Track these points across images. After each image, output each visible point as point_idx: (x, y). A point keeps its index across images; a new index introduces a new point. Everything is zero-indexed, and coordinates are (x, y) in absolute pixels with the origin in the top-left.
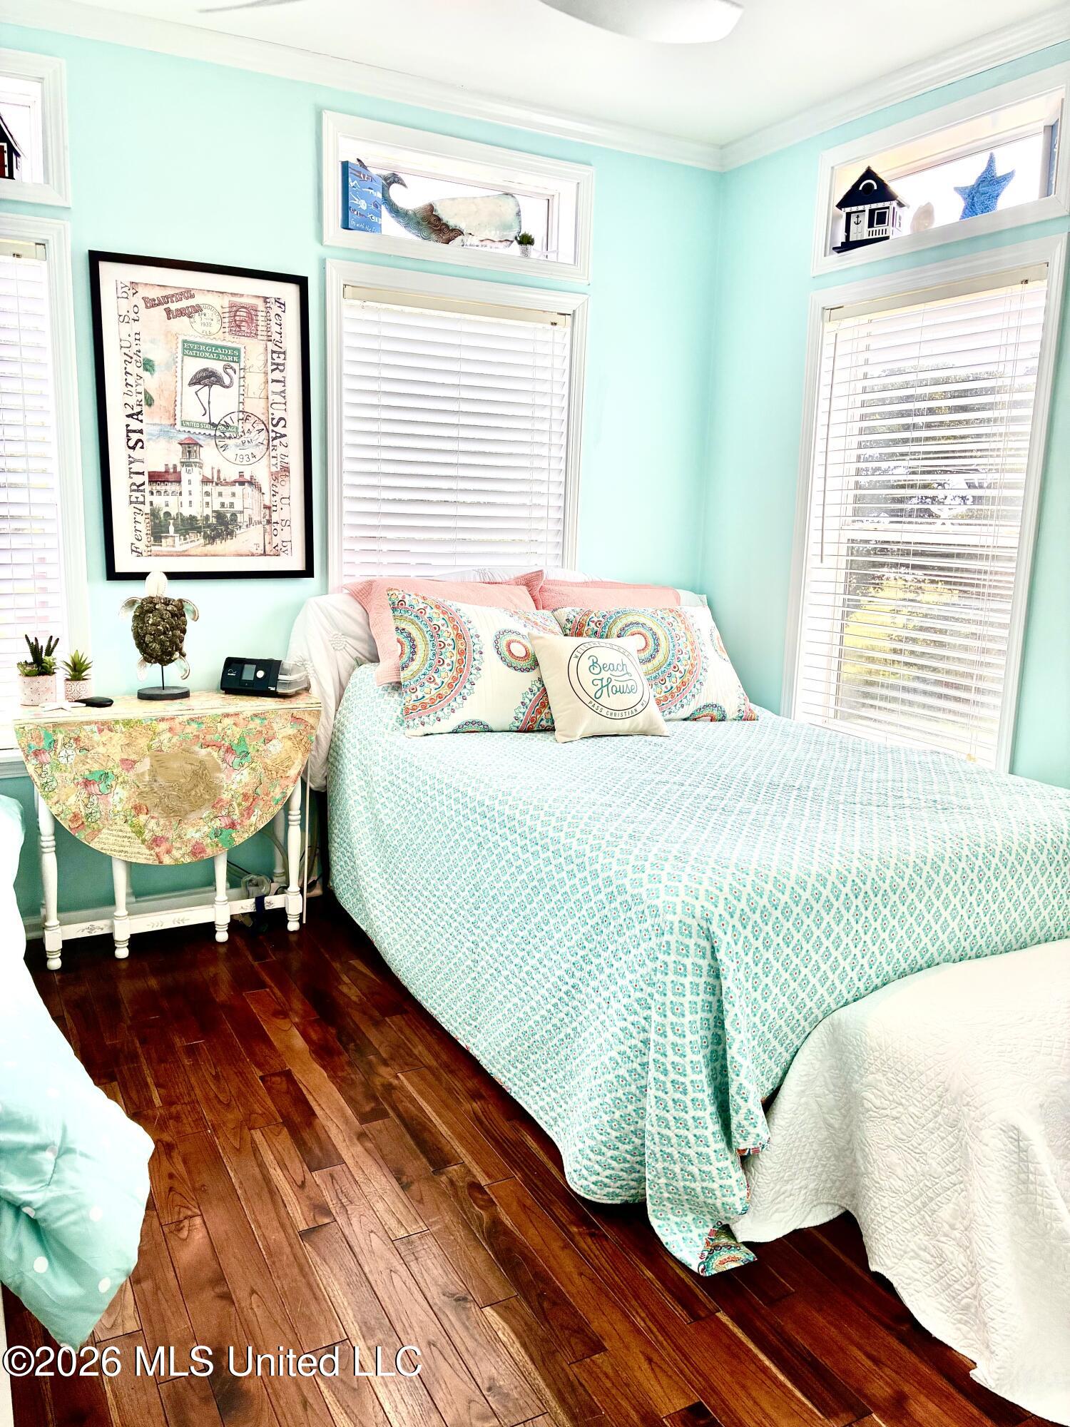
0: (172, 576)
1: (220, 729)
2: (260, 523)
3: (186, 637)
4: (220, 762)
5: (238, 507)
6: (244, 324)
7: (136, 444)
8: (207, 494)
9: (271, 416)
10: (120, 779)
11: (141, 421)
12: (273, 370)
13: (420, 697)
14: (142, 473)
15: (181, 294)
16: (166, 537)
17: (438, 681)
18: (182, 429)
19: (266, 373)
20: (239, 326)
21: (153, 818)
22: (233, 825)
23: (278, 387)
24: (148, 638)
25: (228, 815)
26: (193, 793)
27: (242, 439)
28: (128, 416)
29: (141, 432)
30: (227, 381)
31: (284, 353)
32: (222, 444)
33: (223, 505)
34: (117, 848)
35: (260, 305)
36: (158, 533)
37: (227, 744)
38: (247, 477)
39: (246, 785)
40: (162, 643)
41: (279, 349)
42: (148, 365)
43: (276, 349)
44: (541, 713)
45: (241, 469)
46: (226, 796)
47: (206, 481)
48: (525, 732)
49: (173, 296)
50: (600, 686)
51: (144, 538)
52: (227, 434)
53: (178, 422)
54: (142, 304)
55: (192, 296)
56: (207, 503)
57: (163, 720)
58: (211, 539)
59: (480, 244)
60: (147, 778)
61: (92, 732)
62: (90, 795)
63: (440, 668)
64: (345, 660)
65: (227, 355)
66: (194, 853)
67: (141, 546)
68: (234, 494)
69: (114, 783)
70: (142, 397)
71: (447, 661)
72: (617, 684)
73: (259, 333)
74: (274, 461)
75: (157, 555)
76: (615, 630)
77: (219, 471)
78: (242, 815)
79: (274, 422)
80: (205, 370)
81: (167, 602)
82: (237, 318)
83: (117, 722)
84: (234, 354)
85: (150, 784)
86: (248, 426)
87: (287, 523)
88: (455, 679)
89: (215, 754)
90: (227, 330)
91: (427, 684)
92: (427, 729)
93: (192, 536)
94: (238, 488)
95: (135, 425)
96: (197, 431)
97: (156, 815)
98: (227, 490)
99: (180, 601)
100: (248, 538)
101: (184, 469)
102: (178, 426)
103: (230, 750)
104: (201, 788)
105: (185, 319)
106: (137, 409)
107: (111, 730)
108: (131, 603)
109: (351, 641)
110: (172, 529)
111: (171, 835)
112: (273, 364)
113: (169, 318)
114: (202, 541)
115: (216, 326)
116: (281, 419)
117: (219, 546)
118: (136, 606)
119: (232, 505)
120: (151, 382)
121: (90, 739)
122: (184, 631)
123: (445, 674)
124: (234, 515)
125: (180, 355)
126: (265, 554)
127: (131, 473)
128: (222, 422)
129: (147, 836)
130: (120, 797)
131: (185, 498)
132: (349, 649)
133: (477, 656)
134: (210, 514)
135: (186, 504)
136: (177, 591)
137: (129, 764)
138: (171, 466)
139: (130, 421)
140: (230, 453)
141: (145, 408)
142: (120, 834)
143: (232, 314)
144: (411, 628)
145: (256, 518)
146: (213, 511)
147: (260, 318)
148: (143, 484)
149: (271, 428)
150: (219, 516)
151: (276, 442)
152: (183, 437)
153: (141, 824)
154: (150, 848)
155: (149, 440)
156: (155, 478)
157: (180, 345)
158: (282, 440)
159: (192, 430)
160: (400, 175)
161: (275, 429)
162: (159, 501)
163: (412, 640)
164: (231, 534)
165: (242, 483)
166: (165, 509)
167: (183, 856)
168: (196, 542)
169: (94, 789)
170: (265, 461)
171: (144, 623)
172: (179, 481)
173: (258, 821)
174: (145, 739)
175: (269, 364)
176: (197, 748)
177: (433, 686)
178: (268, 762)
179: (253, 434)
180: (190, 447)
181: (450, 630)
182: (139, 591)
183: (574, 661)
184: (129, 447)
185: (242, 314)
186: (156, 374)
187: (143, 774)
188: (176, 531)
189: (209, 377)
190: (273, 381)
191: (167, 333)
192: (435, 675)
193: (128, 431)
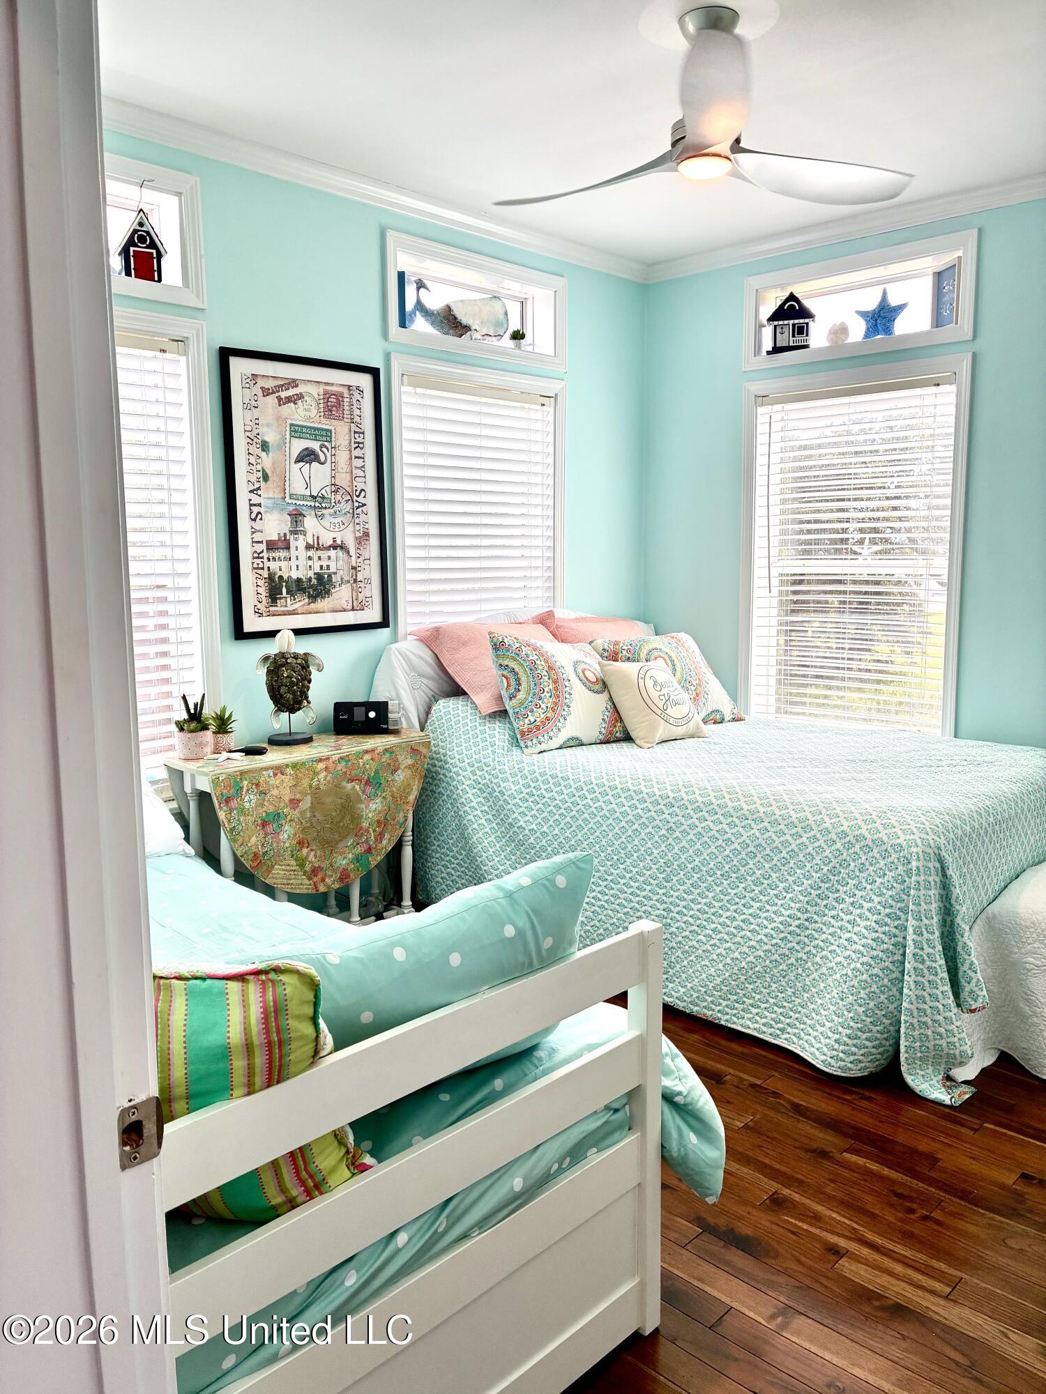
0: (298, 632)
1: (361, 764)
2: (348, 582)
3: (311, 685)
4: (361, 794)
5: (333, 569)
6: (334, 409)
7: (257, 516)
8: (310, 558)
9: (355, 488)
10: (289, 818)
11: (260, 496)
12: (355, 448)
13: (532, 720)
14: (262, 542)
15: (289, 384)
16: (280, 598)
17: (543, 706)
18: (290, 501)
19: (350, 451)
20: (331, 411)
21: (312, 850)
22: (369, 850)
23: (359, 463)
24: (283, 690)
25: (367, 841)
26: (342, 824)
27: (335, 508)
28: (250, 492)
29: (260, 505)
30: (322, 458)
31: (363, 433)
32: (320, 513)
33: (321, 567)
34: (285, 882)
35: (345, 391)
36: (274, 595)
37: (366, 778)
38: (339, 542)
39: (380, 812)
40: (294, 693)
41: (359, 430)
42: (265, 446)
43: (358, 430)
44: (615, 727)
45: (334, 535)
46: (365, 824)
47: (308, 547)
48: (605, 743)
49: (282, 385)
50: (664, 701)
51: (264, 602)
52: (324, 505)
53: (287, 495)
54: (260, 393)
55: (297, 386)
56: (310, 567)
57: (320, 760)
58: (313, 598)
59: (482, 338)
60: (308, 814)
61: (270, 777)
62: (266, 834)
63: (542, 695)
64: (422, 696)
65: (322, 436)
66: (341, 879)
67: (262, 607)
68: (329, 558)
69: (283, 821)
70: (260, 474)
71: (546, 689)
72: (675, 698)
73: (345, 416)
74: (358, 527)
75: (274, 615)
76: (643, 656)
77: (318, 537)
78: (376, 839)
79: (357, 493)
80: (307, 449)
81: (296, 656)
82: (329, 404)
83: (287, 766)
84: (325, 435)
85: (310, 820)
86: (339, 497)
87: (368, 581)
88: (556, 704)
89: (357, 787)
90: (322, 414)
91: (535, 710)
92: (543, 747)
93: (298, 597)
94: (332, 553)
95: (256, 500)
96: (302, 503)
97: (314, 848)
98: (324, 554)
99: (305, 654)
100: (342, 594)
101: (292, 537)
102: (288, 500)
103: (368, 782)
104: (348, 818)
105: (292, 404)
106: (257, 485)
107: (282, 774)
108: (266, 658)
109: (425, 681)
110: (284, 590)
111: (325, 865)
112: (355, 443)
113: (280, 405)
114: (307, 600)
115: (314, 412)
116: (362, 490)
117: (321, 604)
118: (269, 661)
119: (328, 567)
120: (267, 461)
121: (267, 783)
122: (310, 681)
123: (547, 701)
124: (330, 576)
125: (288, 437)
126: (353, 609)
127: (253, 542)
128: (320, 495)
129: (308, 868)
130: (287, 834)
131: (293, 563)
132: (424, 688)
133: (567, 683)
134: (313, 576)
135: (294, 568)
136: (302, 646)
137: (294, 803)
138: (282, 535)
139: (252, 496)
140: (325, 522)
141: (263, 484)
142: (288, 868)
143: (326, 400)
144: (512, 664)
145: (346, 578)
146: (315, 574)
147: (346, 404)
148: (262, 552)
149: (355, 498)
150: (319, 577)
151: (359, 511)
152: (291, 508)
153: (304, 857)
154: (310, 879)
155: (266, 512)
156: (271, 546)
157: (288, 429)
158: (363, 508)
159: (298, 503)
160: (425, 281)
161: (358, 499)
162: (274, 566)
163: (516, 674)
164: (328, 592)
165: (335, 548)
166: (279, 573)
167: (334, 882)
168: (301, 602)
169: (269, 829)
170: (351, 527)
171: (278, 677)
172: (288, 548)
173: (387, 844)
174: (307, 780)
175: (353, 443)
176: (344, 784)
177: (540, 710)
178: (394, 789)
179: (342, 505)
180: (297, 517)
181: (543, 663)
182: (271, 648)
183: (641, 681)
184: (252, 519)
185: (332, 400)
186: (270, 454)
187: (306, 810)
188: (287, 593)
189: (309, 455)
190: (356, 457)
191: (278, 418)
192: (540, 702)
193: (251, 505)
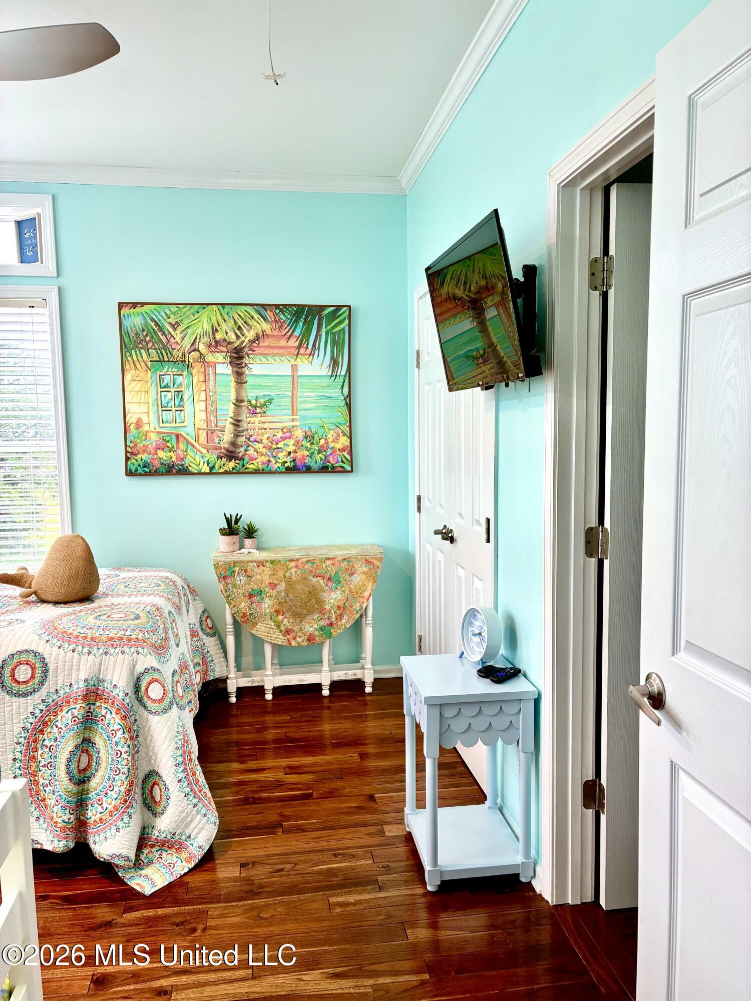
1: (324, 567)
4: (324, 586)
10: (268, 595)
21: (286, 618)
22: (331, 624)
25: (329, 618)
26: (309, 604)
34: (266, 635)
37: (328, 576)
39: (339, 600)
46: (327, 607)
60: (283, 594)
61: (254, 567)
66: (309, 640)
69: (265, 596)
78: (337, 618)
83: (267, 562)
85: (284, 598)
89: (321, 582)
97: (288, 616)
103: (330, 579)
104: (313, 601)
107: (264, 566)
111: (296, 628)
121: (252, 571)
129: (283, 628)
130: (267, 605)
137: (273, 586)
142: (268, 626)
153: (280, 621)
154: (284, 636)
167: (303, 641)
169: (254, 599)
173: (346, 623)
174: (282, 572)
176: (311, 578)
178: (352, 587)
187: (281, 592)
